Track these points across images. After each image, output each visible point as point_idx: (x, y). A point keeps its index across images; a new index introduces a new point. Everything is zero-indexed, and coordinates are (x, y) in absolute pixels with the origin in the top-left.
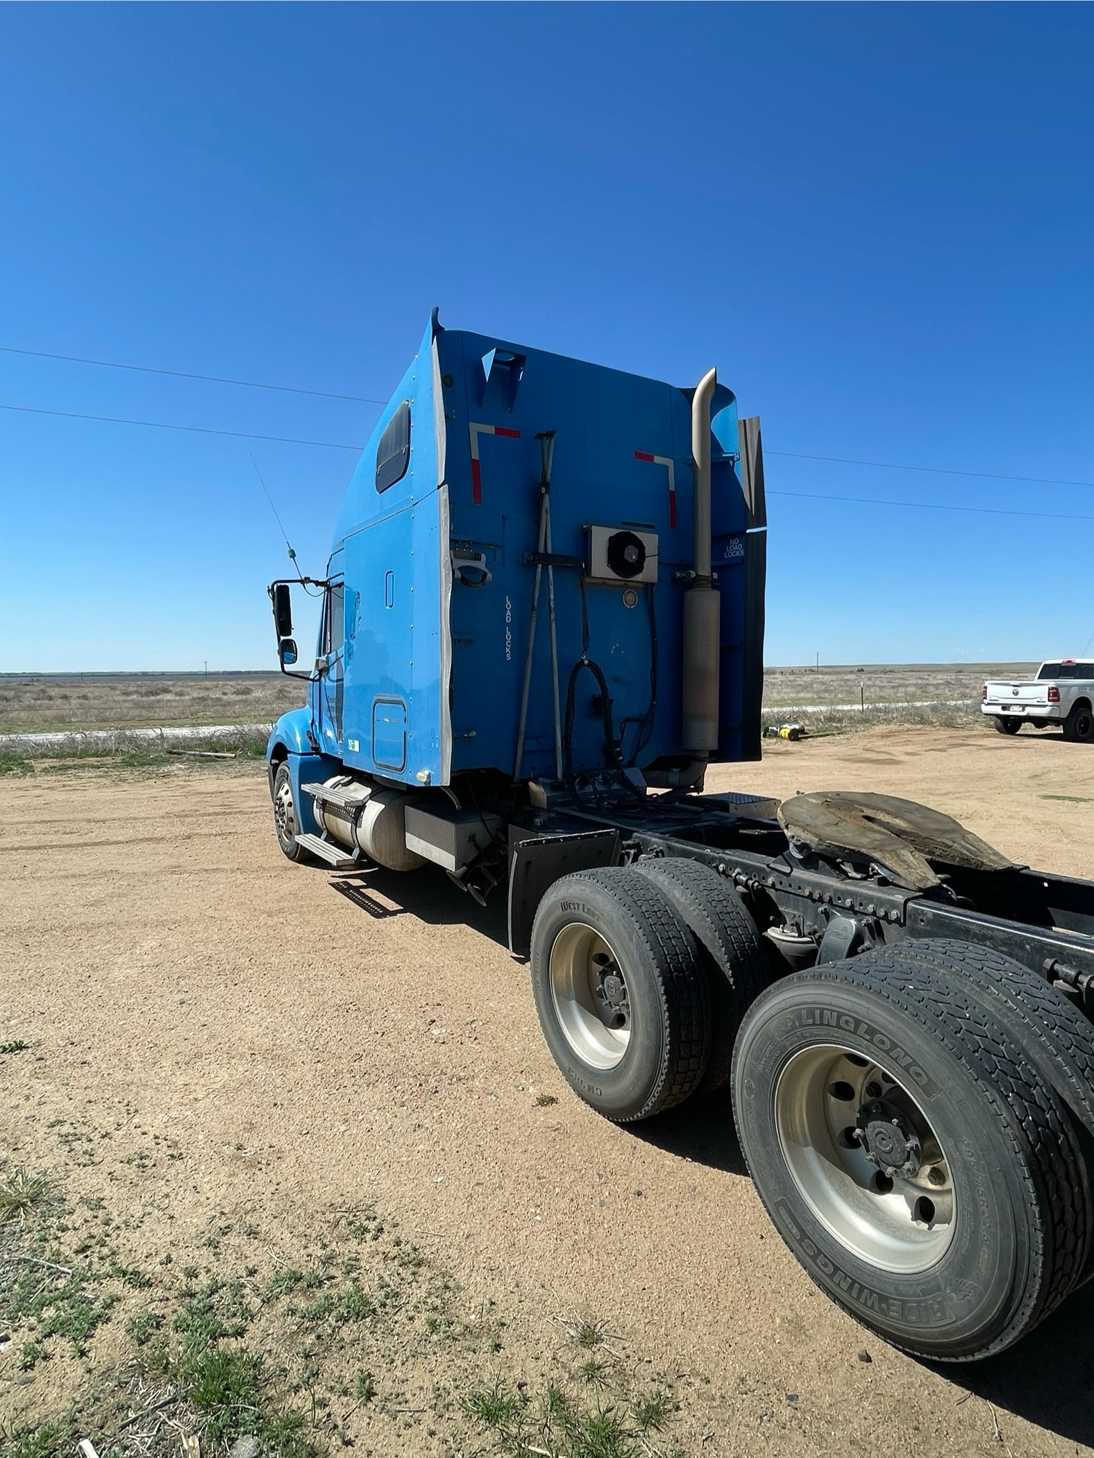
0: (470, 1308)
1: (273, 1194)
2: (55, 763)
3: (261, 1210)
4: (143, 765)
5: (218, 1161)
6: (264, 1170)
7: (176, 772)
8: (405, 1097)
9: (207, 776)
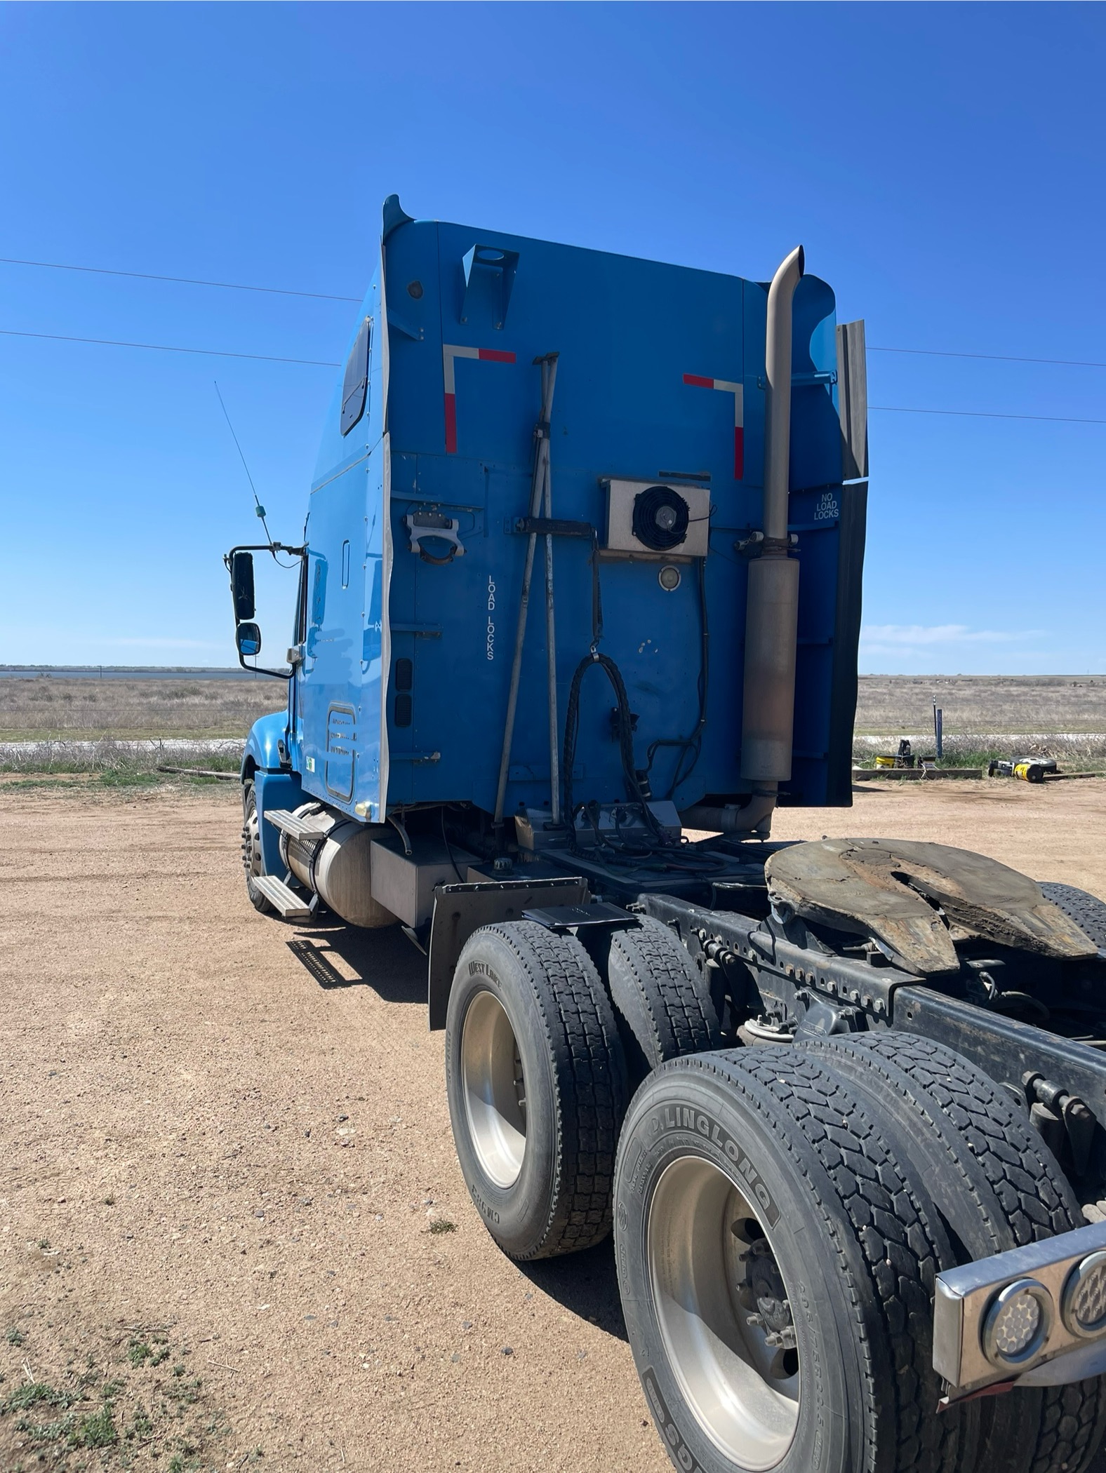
0: (232, 1455)
1: (60, 1301)
2: (19, 778)
3: (39, 1316)
4: (125, 784)
5: (14, 1258)
6: (61, 1273)
7: (164, 795)
8: (269, 1207)
9: (202, 801)
